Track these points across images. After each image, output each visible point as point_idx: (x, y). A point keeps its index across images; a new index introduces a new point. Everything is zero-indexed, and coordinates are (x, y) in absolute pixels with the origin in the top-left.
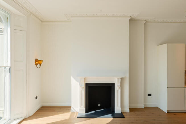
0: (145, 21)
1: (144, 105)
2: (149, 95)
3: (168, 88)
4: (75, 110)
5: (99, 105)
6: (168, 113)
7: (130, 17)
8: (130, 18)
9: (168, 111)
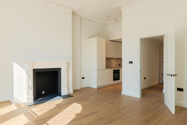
0: (81, 16)
1: (80, 87)
2: (83, 78)
3: (97, 70)
4: (20, 101)
5: (43, 92)
6: (97, 88)
7: (73, 9)
8: (72, 11)
9: (97, 87)
